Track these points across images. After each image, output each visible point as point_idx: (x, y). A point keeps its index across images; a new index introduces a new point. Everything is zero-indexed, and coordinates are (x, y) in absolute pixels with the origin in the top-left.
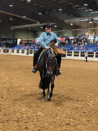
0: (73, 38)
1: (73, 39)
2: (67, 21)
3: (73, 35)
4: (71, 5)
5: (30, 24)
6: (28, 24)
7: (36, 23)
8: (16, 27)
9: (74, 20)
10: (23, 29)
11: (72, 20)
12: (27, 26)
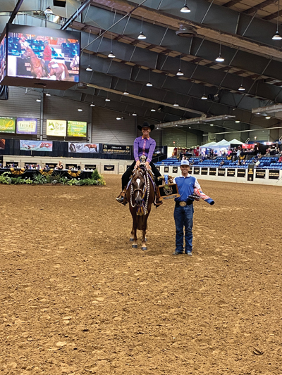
0: (270, 143)
1: (271, 146)
2: (257, 111)
3: (271, 139)
4: (265, 80)
5: (189, 118)
6: (185, 120)
7: (200, 116)
8: (165, 125)
9: (271, 108)
10: (177, 127)
11: (267, 109)
12: (183, 122)
